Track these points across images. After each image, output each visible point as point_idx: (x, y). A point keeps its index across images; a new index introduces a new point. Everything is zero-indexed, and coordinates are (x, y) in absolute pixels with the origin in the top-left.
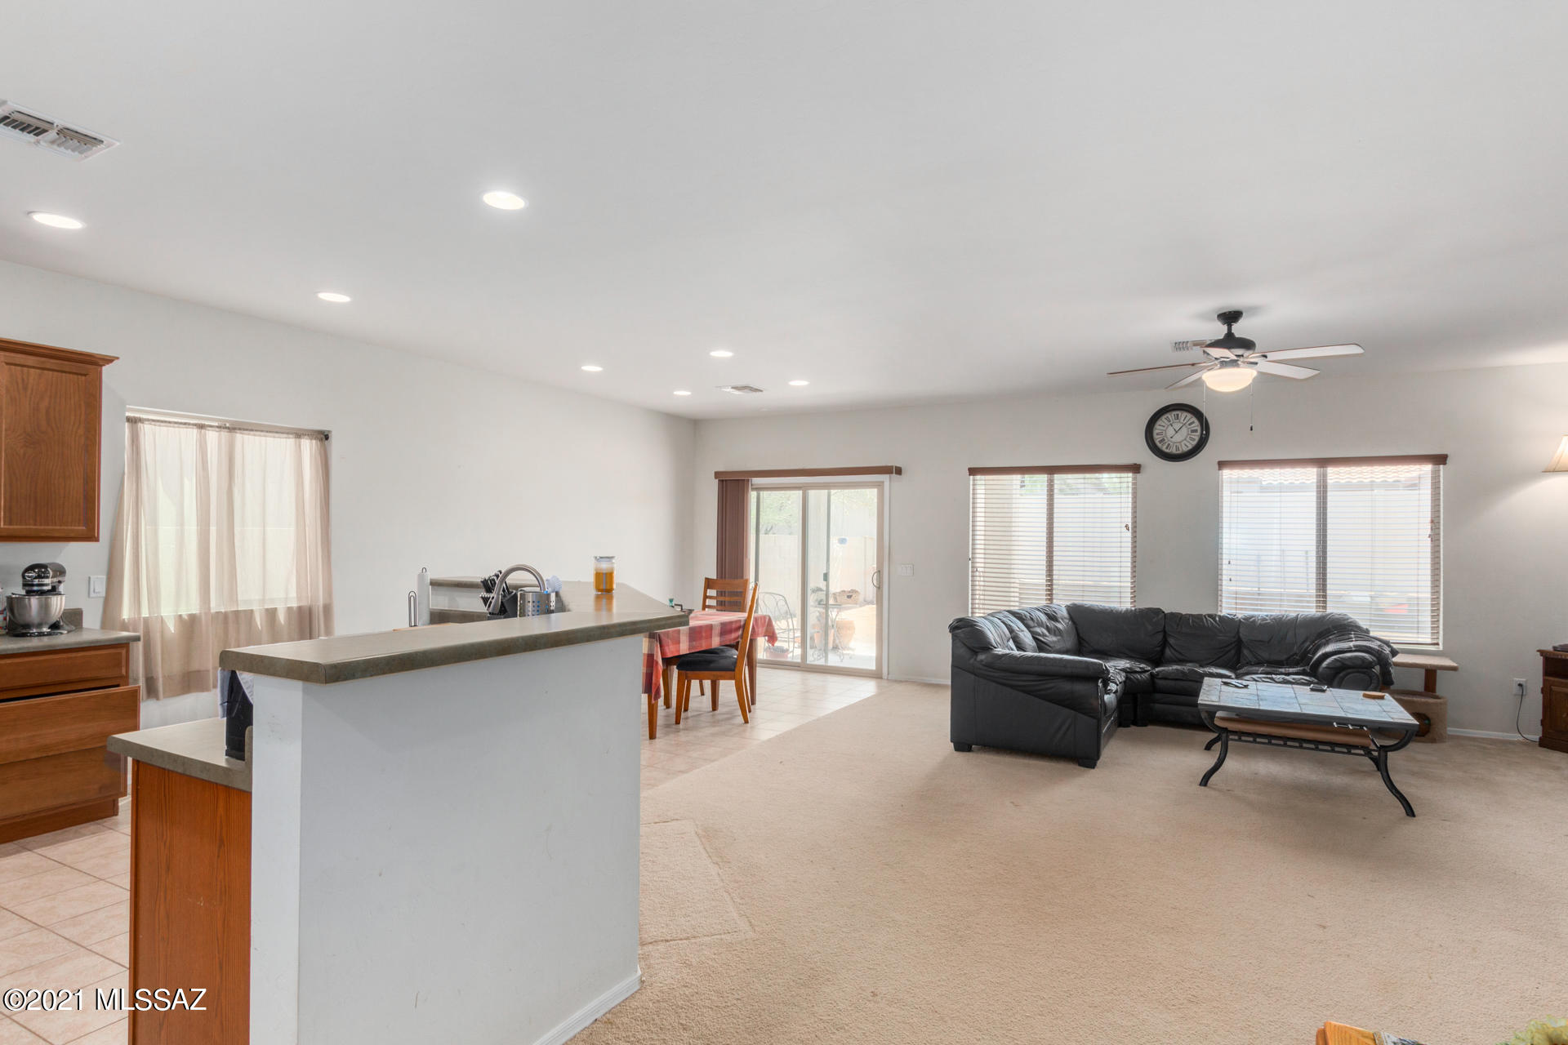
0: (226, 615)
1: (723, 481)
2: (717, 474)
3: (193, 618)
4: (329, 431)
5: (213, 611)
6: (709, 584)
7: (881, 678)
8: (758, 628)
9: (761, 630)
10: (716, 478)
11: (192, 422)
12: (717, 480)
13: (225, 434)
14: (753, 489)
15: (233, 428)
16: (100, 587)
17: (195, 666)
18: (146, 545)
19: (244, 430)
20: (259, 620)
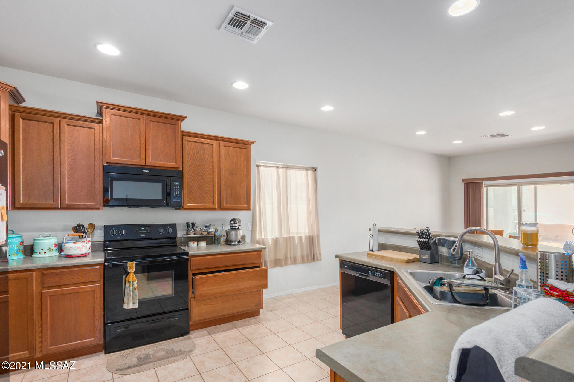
0: (286, 238)
1: (467, 183)
2: (464, 180)
3: (277, 239)
4: (317, 167)
5: (283, 236)
10: (463, 182)
11: (275, 166)
13: (284, 170)
15: (287, 168)
16: (250, 227)
17: (278, 257)
18: (263, 212)
19: (291, 168)
20: (297, 240)
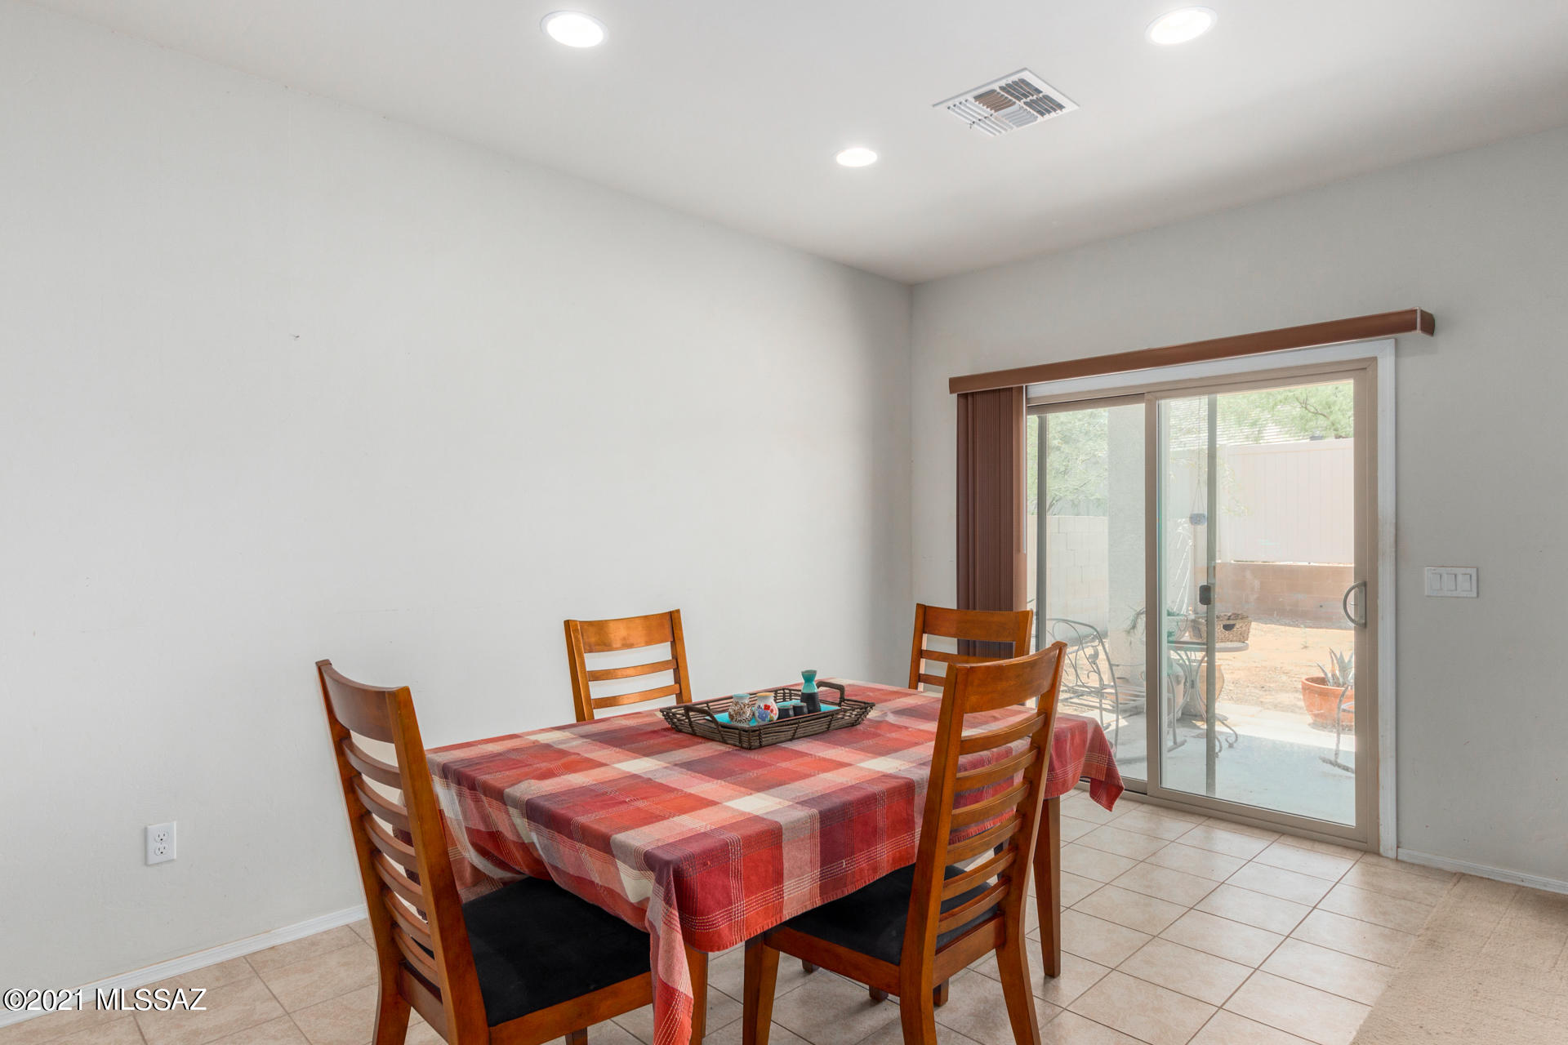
1: (965, 396)
2: (955, 384)
6: (928, 619)
7: (1376, 853)
8: (1064, 765)
9: (1073, 769)
10: (952, 391)
12: (955, 396)
14: (1032, 409)
